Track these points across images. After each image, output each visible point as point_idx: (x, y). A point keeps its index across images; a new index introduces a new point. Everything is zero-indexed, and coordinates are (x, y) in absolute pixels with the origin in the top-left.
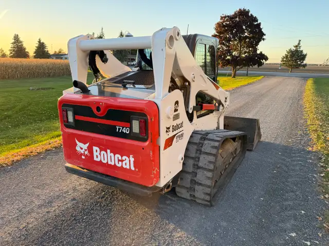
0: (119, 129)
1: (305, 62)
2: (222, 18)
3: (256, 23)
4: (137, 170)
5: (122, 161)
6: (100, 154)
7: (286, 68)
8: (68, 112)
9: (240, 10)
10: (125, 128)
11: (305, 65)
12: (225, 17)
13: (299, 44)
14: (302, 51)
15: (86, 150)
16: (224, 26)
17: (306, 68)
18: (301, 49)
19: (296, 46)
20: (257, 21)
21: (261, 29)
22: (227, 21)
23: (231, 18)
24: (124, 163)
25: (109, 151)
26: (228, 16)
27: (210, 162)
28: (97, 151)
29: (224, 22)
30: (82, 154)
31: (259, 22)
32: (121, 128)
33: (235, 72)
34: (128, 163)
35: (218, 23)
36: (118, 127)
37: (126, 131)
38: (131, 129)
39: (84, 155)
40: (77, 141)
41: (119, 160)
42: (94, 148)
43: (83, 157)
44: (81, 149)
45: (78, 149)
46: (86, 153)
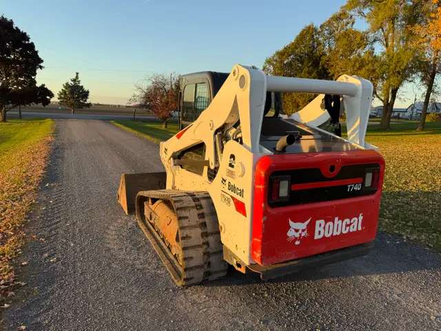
0: (351, 188)
1: (88, 101)
3: (27, 42)
4: (364, 228)
5: (350, 225)
6: (324, 228)
7: (68, 108)
8: (281, 182)
10: (357, 185)
11: (89, 105)
13: (77, 77)
14: (82, 87)
15: (303, 231)
17: (91, 108)
18: (80, 85)
19: (74, 80)
21: (36, 52)
24: (352, 226)
25: (336, 219)
28: (320, 225)
30: (296, 239)
31: (31, 41)
32: (353, 185)
33: (5, 114)
34: (356, 224)
36: (349, 186)
37: (357, 188)
38: (363, 184)
39: (299, 239)
40: (291, 223)
41: (347, 225)
42: (318, 222)
43: (297, 243)
44: (297, 231)
45: (291, 233)
46: (303, 234)
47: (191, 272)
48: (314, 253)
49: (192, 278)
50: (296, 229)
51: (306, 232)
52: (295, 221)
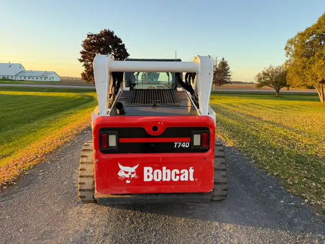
0: (178, 145)
2: (89, 36)
3: (121, 44)
4: (196, 179)
5: (180, 175)
6: (153, 174)
8: (109, 136)
9: (105, 30)
10: (184, 143)
12: (92, 35)
15: (132, 173)
16: (92, 44)
20: (121, 42)
22: (94, 39)
23: (98, 37)
24: (182, 176)
25: (164, 168)
26: (95, 35)
27: (222, 163)
28: (148, 171)
29: (91, 40)
30: (126, 179)
31: (123, 43)
32: (180, 143)
34: (188, 175)
35: (85, 41)
36: (176, 143)
37: (186, 145)
38: (191, 143)
39: (130, 179)
40: (120, 166)
41: (176, 175)
42: (146, 169)
43: (128, 182)
44: (127, 173)
45: (121, 174)
46: (133, 176)
47: (84, 193)
48: (145, 191)
49: (84, 197)
50: (126, 172)
51: (135, 174)
52: (124, 165)
